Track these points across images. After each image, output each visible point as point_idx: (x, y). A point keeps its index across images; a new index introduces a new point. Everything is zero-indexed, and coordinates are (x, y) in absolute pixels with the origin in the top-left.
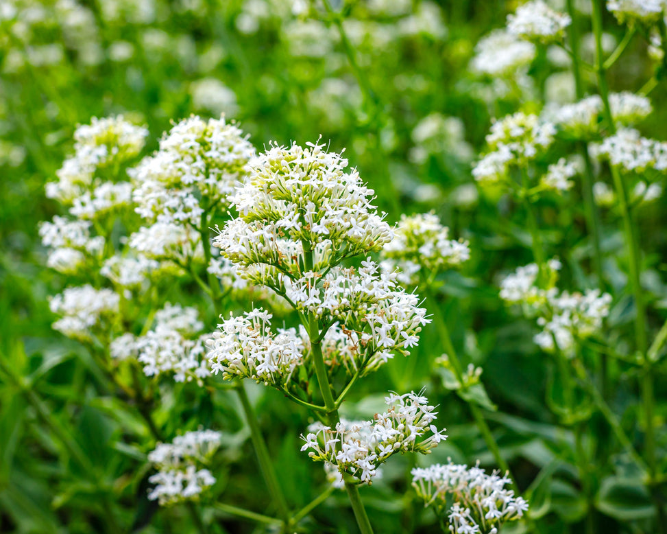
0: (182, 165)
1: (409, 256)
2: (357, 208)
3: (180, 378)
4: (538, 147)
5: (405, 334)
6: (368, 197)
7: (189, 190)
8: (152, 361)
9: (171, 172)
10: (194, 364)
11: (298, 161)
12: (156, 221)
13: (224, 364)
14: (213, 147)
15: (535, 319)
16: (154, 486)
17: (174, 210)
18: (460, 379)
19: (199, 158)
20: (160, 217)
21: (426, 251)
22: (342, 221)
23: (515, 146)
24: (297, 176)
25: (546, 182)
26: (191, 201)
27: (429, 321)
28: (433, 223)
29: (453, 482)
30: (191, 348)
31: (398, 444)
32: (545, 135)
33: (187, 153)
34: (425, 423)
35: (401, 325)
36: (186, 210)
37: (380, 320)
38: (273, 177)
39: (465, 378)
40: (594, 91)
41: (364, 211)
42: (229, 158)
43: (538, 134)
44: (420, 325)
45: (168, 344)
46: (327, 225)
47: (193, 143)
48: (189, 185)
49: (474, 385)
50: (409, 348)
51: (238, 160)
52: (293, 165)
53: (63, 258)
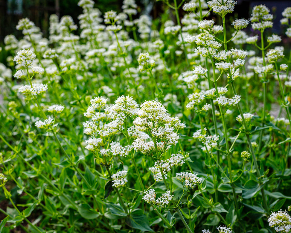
0: (121, 106)
1: (172, 126)
2: (164, 114)
3: (121, 155)
4: (201, 100)
5: (175, 141)
6: (167, 112)
7: (123, 112)
8: (114, 152)
9: (118, 109)
10: (124, 152)
11: (151, 104)
12: (115, 119)
13: (137, 148)
14: (128, 102)
15: (202, 142)
16: (113, 183)
17: (119, 117)
18: (184, 156)
19: (124, 105)
20: (116, 119)
21: (176, 125)
22: (162, 117)
23: (195, 100)
24: (152, 107)
25: (203, 109)
26: (123, 115)
27: (180, 138)
28: (177, 119)
29: (185, 176)
30: (123, 149)
31: (175, 163)
32: (203, 98)
33: (121, 104)
34: (180, 159)
35: (174, 139)
36: (122, 117)
37: (170, 138)
38: (146, 108)
39: (185, 156)
40: (214, 87)
41: (166, 114)
42: (131, 105)
43: (201, 97)
44: (178, 139)
45: (118, 148)
46: (159, 117)
47: (123, 102)
48: (122, 111)
49: (187, 157)
50: (176, 144)
51: (133, 105)
52: (150, 105)
53: (87, 131)
